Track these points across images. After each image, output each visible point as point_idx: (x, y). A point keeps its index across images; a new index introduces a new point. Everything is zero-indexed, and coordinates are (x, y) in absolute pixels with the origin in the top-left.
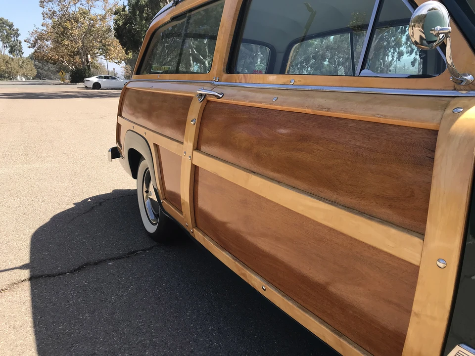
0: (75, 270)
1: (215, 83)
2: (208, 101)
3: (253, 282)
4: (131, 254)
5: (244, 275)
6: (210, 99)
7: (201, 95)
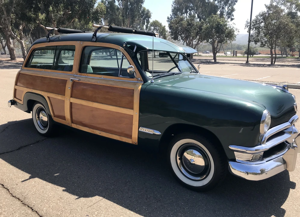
0: (18, 149)
1: (75, 75)
2: (74, 82)
3: (96, 133)
4: (38, 142)
5: (93, 132)
6: (75, 81)
7: (72, 80)
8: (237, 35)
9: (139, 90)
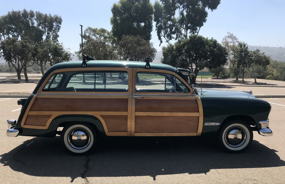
3: (163, 135)
5: (160, 135)
8: (73, 58)
9: (200, 100)
